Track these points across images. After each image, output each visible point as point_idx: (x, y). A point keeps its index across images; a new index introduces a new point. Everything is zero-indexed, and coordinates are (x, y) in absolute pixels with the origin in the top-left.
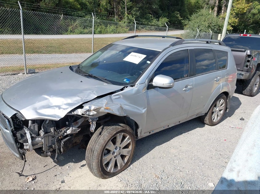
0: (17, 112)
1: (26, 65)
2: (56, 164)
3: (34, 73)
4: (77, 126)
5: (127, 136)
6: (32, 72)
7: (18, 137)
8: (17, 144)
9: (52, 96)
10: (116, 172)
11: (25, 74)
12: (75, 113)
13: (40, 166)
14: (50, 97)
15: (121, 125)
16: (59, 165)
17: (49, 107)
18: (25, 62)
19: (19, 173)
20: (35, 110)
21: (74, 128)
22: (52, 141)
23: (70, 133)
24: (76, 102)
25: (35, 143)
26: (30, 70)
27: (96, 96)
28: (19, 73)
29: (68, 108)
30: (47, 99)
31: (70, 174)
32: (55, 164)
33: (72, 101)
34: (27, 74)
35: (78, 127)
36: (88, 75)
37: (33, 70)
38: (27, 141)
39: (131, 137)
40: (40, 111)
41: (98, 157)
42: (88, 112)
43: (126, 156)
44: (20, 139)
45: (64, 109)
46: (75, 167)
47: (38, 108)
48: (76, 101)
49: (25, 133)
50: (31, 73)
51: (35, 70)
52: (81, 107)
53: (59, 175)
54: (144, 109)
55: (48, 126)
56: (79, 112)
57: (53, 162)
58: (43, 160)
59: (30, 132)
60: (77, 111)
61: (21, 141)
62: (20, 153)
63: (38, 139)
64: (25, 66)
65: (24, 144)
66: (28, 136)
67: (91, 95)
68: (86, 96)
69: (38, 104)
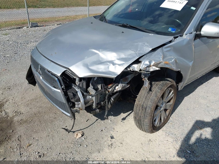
0: (66, 69)
1: (29, 18)
2: (98, 119)
3: (37, 27)
4: (127, 82)
5: (172, 91)
6: (35, 25)
7: (69, 96)
8: (69, 103)
9: (101, 50)
10: (161, 126)
11: (29, 27)
12: (131, 69)
13: (83, 121)
14: (99, 51)
15: (170, 80)
16: (100, 119)
17: (101, 62)
18: (27, 16)
19: (64, 129)
20: (87, 66)
21: (124, 85)
22: (100, 98)
23: (120, 89)
24: (130, 57)
25: (86, 101)
26: (32, 24)
27: (151, 49)
28: (23, 27)
29: (124, 64)
30: (96, 53)
31: (115, 128)
32: (96, 118)
33: (125, 56)
34: (31, 27)
35: (127, 84)
36: (122, 25)
37: (36, 23)
38: (79, 100)
39: (175, 91)
40: (92, 68)
41: (151, 114)
42: (147, 68)
43: (168, 109)
44: (72, 98)
45: (119, 65)
46: (116, 120)
47: (89, 64)
48: (130, 55)
49: (77, 92)
50: (34, 27)
51: (37, 24)
52: (137, 62)
53: (104, 129)
54: (191, 62)
55: (95, 83)
56: (136, 67)
57: (93, 116)
58: (83, 114)
59: (81, 90)
60: (132, 67)
61: (73, 100)
62: (72, 112)
63: (89, 97)
64: (28, 20)
65: (76, 103)
66: (80, 95)
67: (145, 48)
68: (139, 49)
69: (88, 60)
